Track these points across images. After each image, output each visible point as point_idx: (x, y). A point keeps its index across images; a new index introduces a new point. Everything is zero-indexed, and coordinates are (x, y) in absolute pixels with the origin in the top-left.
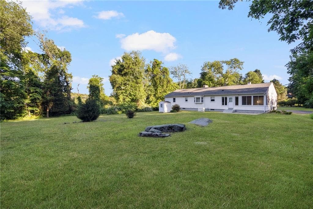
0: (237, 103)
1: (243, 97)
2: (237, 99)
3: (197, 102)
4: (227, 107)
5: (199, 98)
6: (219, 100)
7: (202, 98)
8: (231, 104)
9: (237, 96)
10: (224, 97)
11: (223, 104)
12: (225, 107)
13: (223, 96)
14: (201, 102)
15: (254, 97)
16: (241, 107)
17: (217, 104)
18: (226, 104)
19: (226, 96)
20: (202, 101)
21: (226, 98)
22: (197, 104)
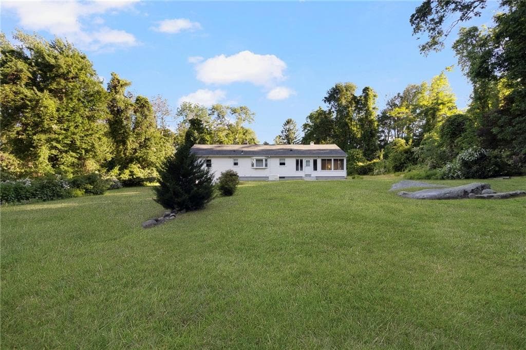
0: (315, 168)
1: (322, 160)
2: (315, 162)
3: (257, 166)
4: (304, 173)
5: (262, 160)
6: (291, 163)
7: (266, 160)
8: (308, 169)
9: (315, 158)
10: (299, 159)
11: (297, 169)
12: (300, 174)
13: (297, 158)
14: (264, 167)
15: (334, 160)
16: (320, 173)
17: (290, 168)
18: (302, 169)
19: (301, 158)
20: (266, 165)
21: (301, 161)
22: (257, 170)
